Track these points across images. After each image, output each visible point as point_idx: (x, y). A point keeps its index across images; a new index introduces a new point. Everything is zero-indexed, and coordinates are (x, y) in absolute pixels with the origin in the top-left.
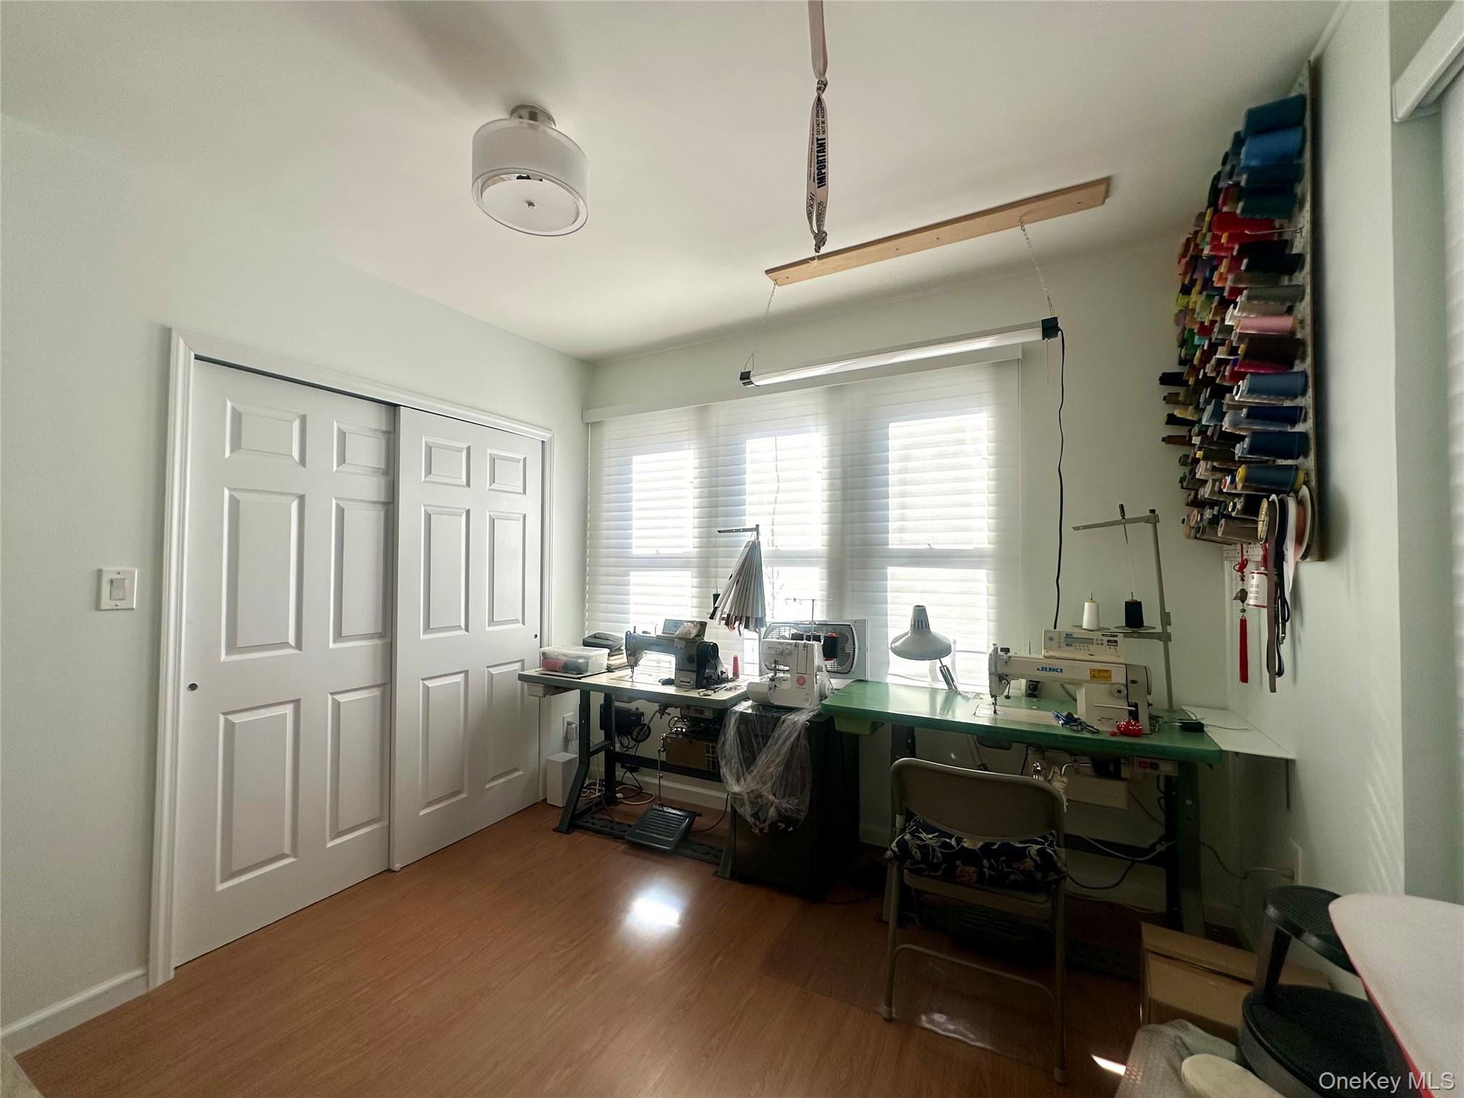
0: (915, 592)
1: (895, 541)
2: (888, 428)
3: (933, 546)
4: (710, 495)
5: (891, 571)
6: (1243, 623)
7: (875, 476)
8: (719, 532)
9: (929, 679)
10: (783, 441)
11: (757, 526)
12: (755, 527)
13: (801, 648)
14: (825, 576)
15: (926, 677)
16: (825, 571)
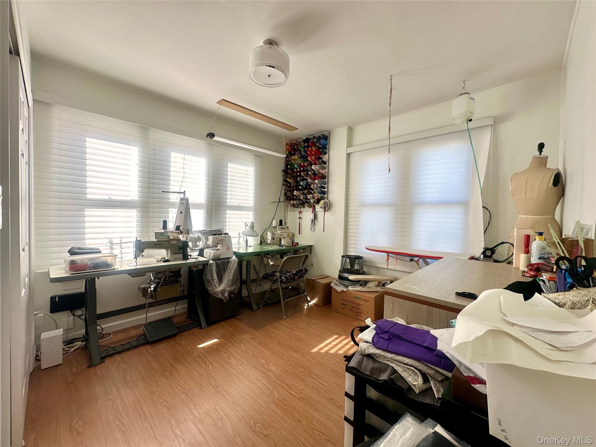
0: (235, 218)
1: (230, 202)
2: (228, 164)
3: (240, 205)
4: (149, 173)
5: (228, 212)
6: (300, 223)
7: (222, 179)
8: (163, 192)
9: (238, 245)
10: (187, 157)
11: (185, 191)
12: (183, 192)
13: (227, 237)
14: (205, 213)
15: (237, 244)
16: (205, 211)
